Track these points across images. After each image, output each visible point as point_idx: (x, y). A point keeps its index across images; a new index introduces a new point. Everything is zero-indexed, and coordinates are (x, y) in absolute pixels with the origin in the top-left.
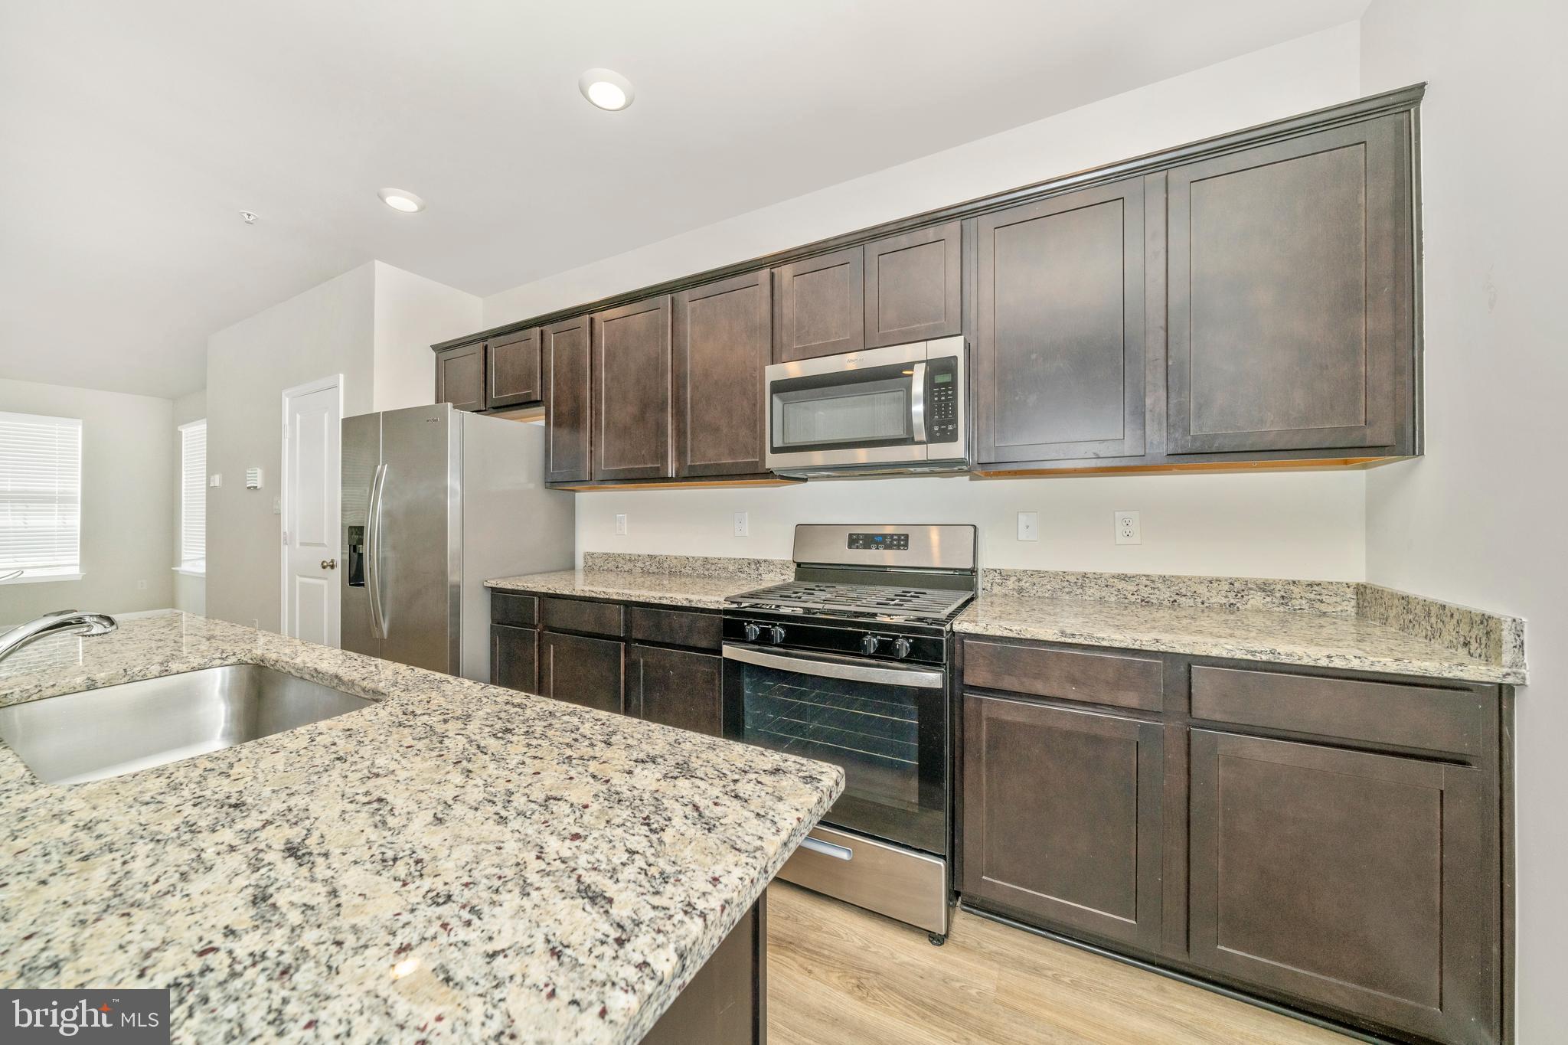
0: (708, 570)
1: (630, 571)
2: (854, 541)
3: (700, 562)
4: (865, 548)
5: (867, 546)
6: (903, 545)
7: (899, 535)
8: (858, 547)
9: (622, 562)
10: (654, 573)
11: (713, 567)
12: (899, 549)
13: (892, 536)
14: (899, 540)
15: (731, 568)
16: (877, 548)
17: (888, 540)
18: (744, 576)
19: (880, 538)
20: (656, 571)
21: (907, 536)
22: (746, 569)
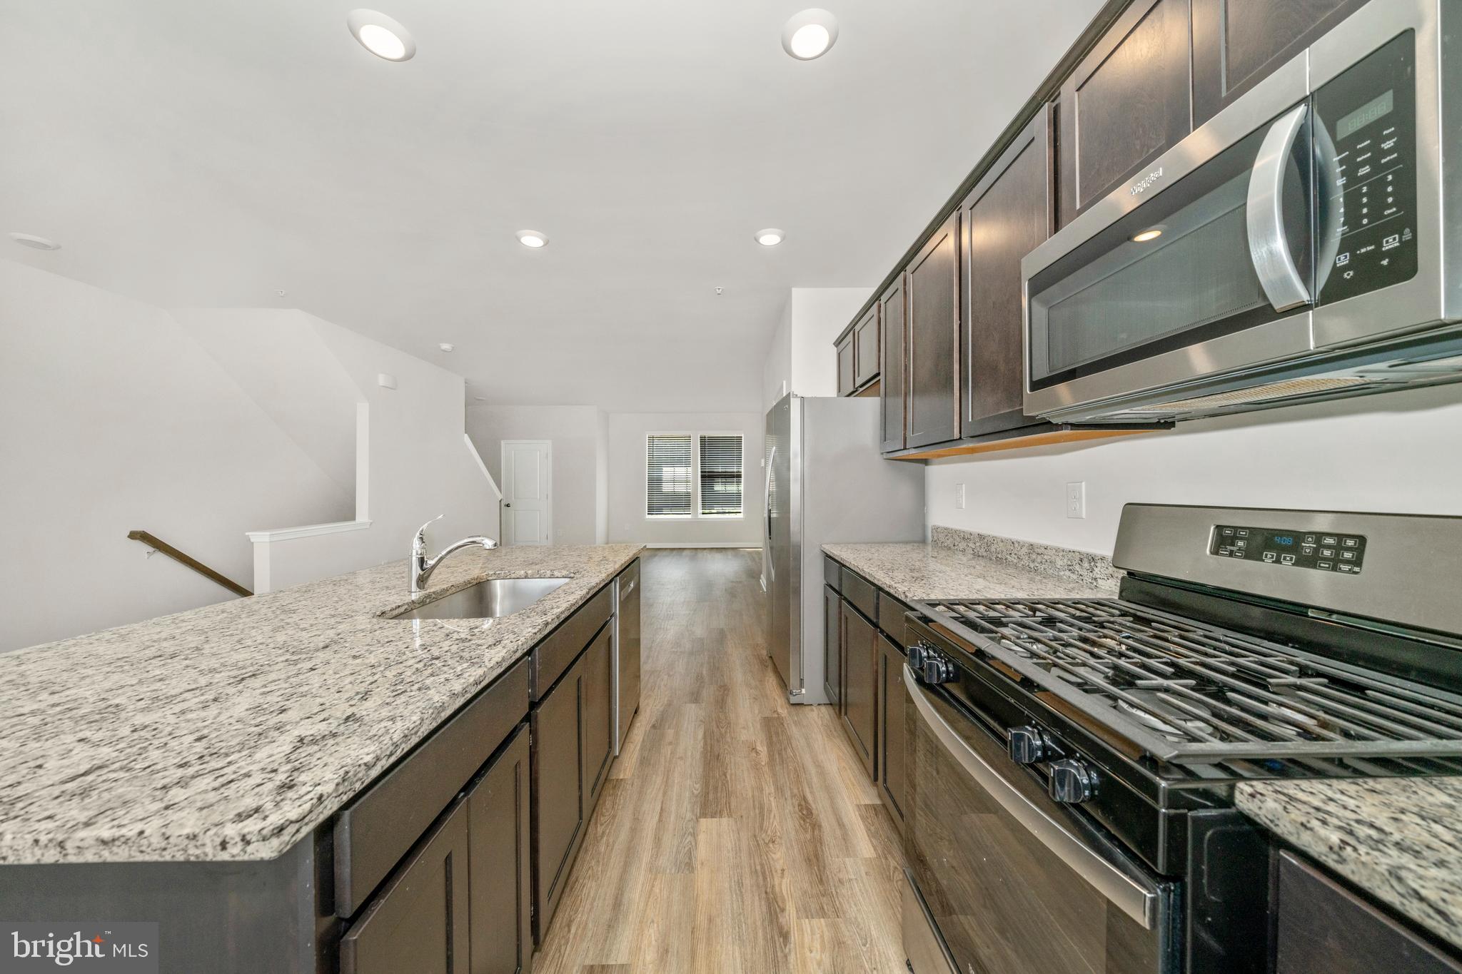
0: (1033, 561)
1: (963, 551)
2: (1225, 540)
3: (1025, 550)
4: (1247, 557)
5: (1253, 554)
6: (1347, 562)
7: (1340, 537)
8: (1231, 554)
9: (958, 539)
10: (983, 556)
11: (1039, 558)
12: (1335, 568)
13: (1319, 536)
14: (1339, 548)
15: (1059, 563)
16: (1278, 561)
17: (1308, 546)
18: (1075, 577)
19: (1288, 541)
20: (985, 554)
21: (1362, 540)
22: (1077, 567)
